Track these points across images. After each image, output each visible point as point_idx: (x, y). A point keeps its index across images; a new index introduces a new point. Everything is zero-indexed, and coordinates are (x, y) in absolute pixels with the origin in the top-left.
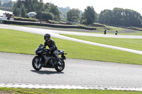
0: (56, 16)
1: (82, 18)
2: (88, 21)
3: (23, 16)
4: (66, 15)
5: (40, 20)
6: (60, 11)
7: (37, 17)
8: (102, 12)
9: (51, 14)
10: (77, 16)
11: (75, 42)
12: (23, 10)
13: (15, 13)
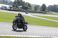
0: (30, 8)
1: (41, 9)
2: (43, 10)
3: (17, 7)
4: (34, 7)
5: (24, 9)
6: (31, 5)
7: (22, 8)
8: (49, 6)
9: (28, 7)
10: (39, 7)
11: (38, 18)
12: (16, 5)
13: (14, 6)
